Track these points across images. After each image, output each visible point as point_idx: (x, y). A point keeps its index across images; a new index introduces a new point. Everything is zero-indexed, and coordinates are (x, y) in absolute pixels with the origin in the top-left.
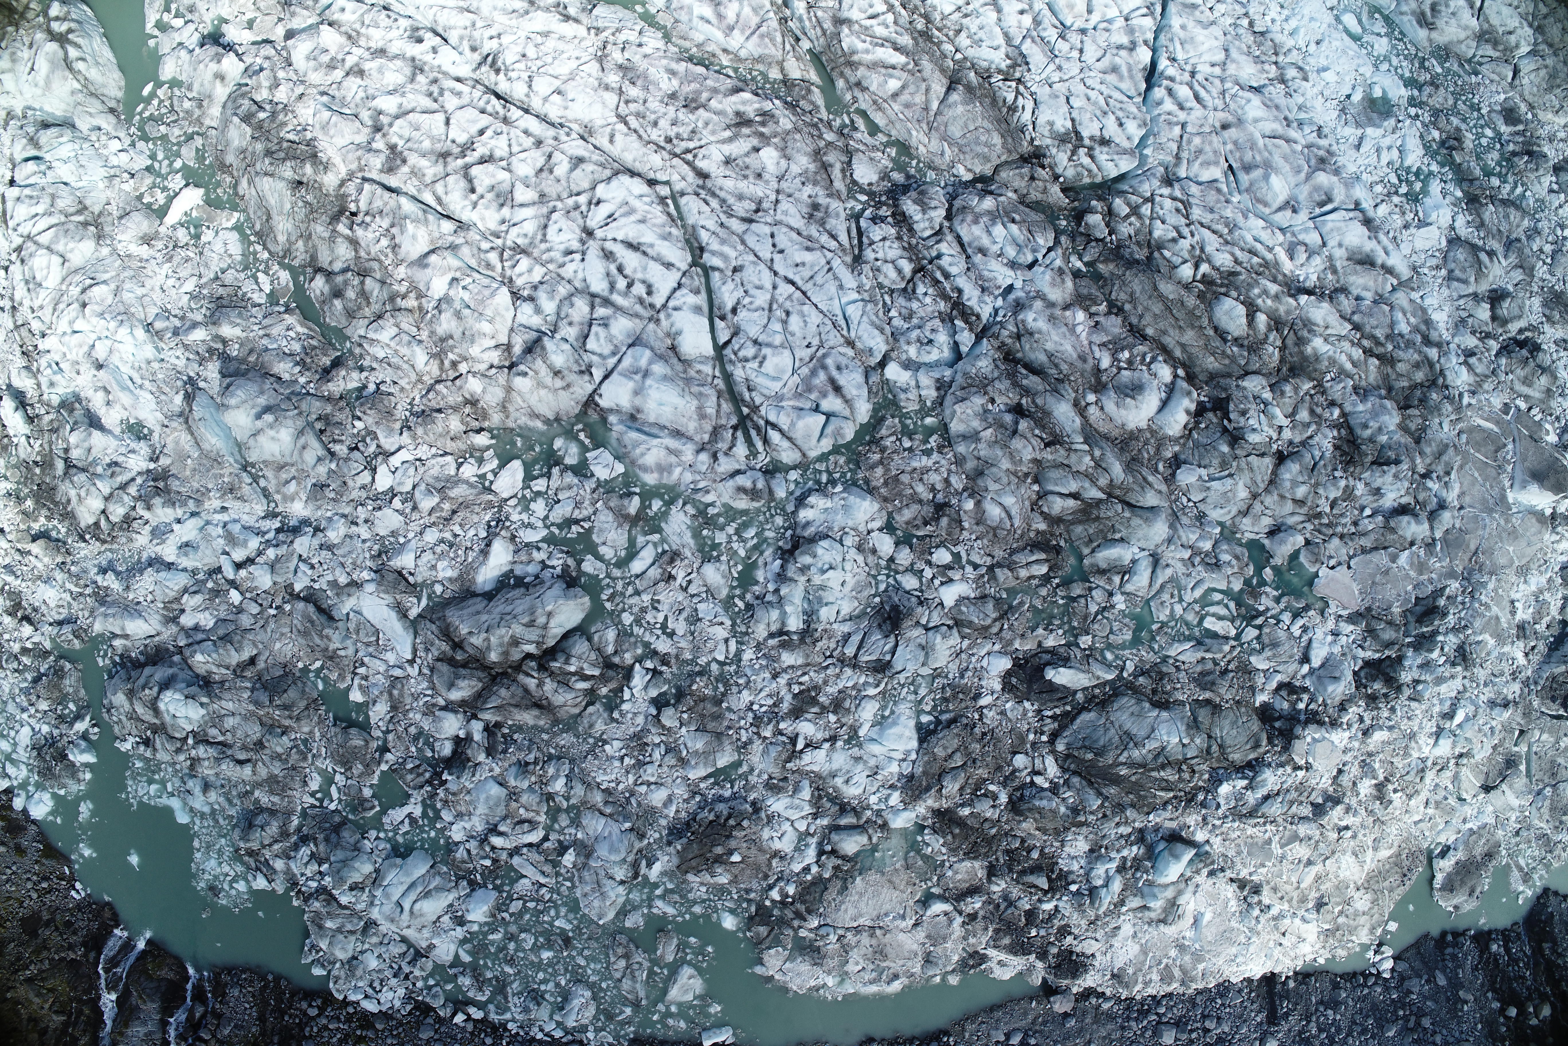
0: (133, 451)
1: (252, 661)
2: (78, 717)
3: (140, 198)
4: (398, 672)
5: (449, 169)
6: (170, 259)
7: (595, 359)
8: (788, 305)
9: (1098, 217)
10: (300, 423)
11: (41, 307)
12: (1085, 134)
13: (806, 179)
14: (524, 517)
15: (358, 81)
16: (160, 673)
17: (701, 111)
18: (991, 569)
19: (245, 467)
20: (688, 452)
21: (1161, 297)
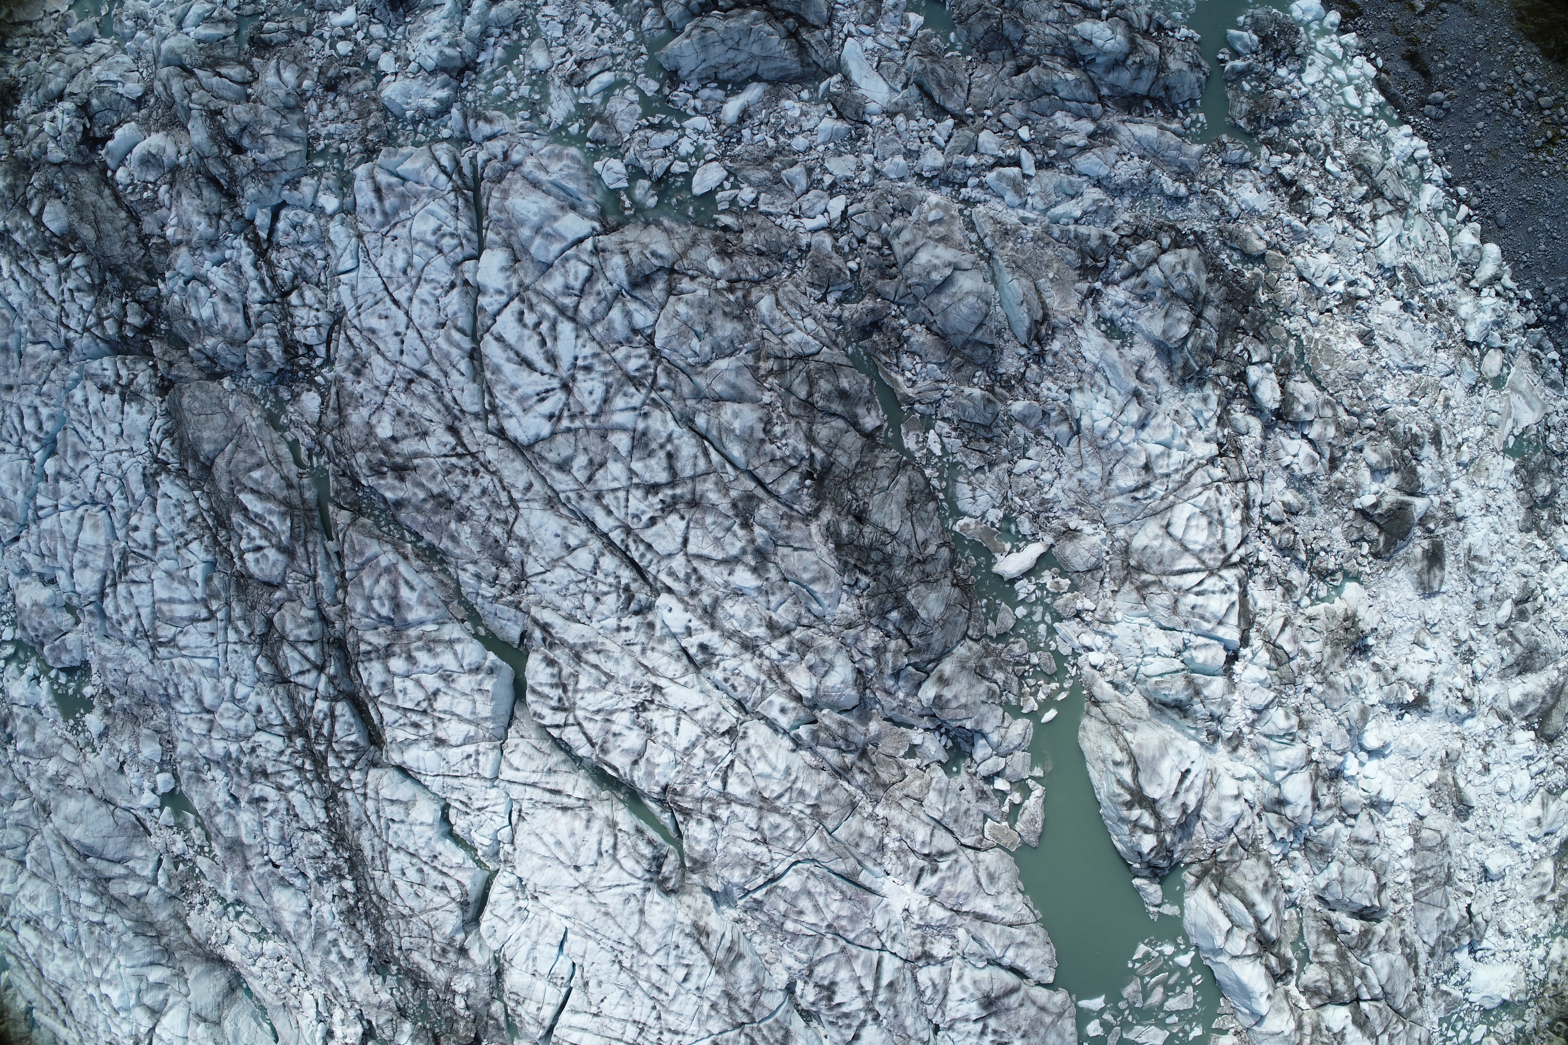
0: (1118, 305)
1: (1019, 70)
2: (1241, 74)
3: (1073, 588)
4: (864, 28)
5: (690, 486)
6: (1043, 502)
7: (585, 257)
8: (402, 279)
9: (129, 320)
10: (907, 269)
11: (1205, 487)
12: (116, 397)
13: (358, 400)
14: (702, 140)
15: (775, 617)
16: (1123, 77)
17: (436, 490)
18: (309, 33)
19: (989, 257)
20: (529, 165)
21: (98, 231)
